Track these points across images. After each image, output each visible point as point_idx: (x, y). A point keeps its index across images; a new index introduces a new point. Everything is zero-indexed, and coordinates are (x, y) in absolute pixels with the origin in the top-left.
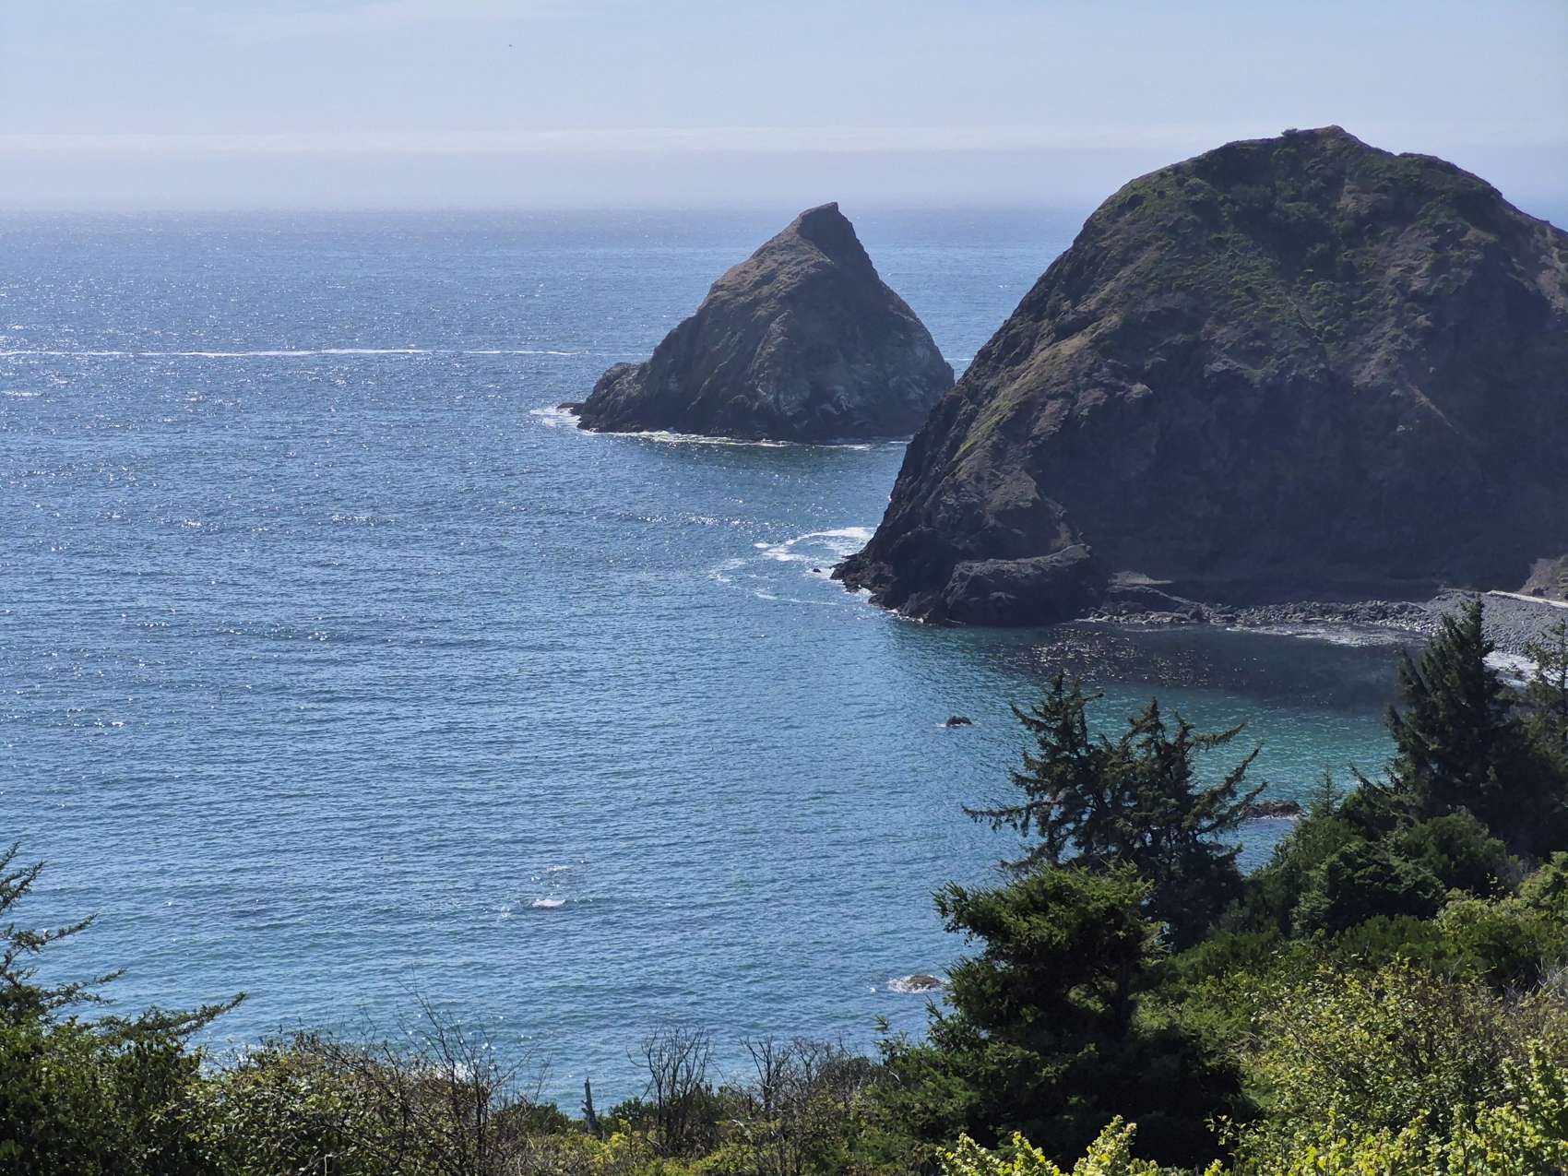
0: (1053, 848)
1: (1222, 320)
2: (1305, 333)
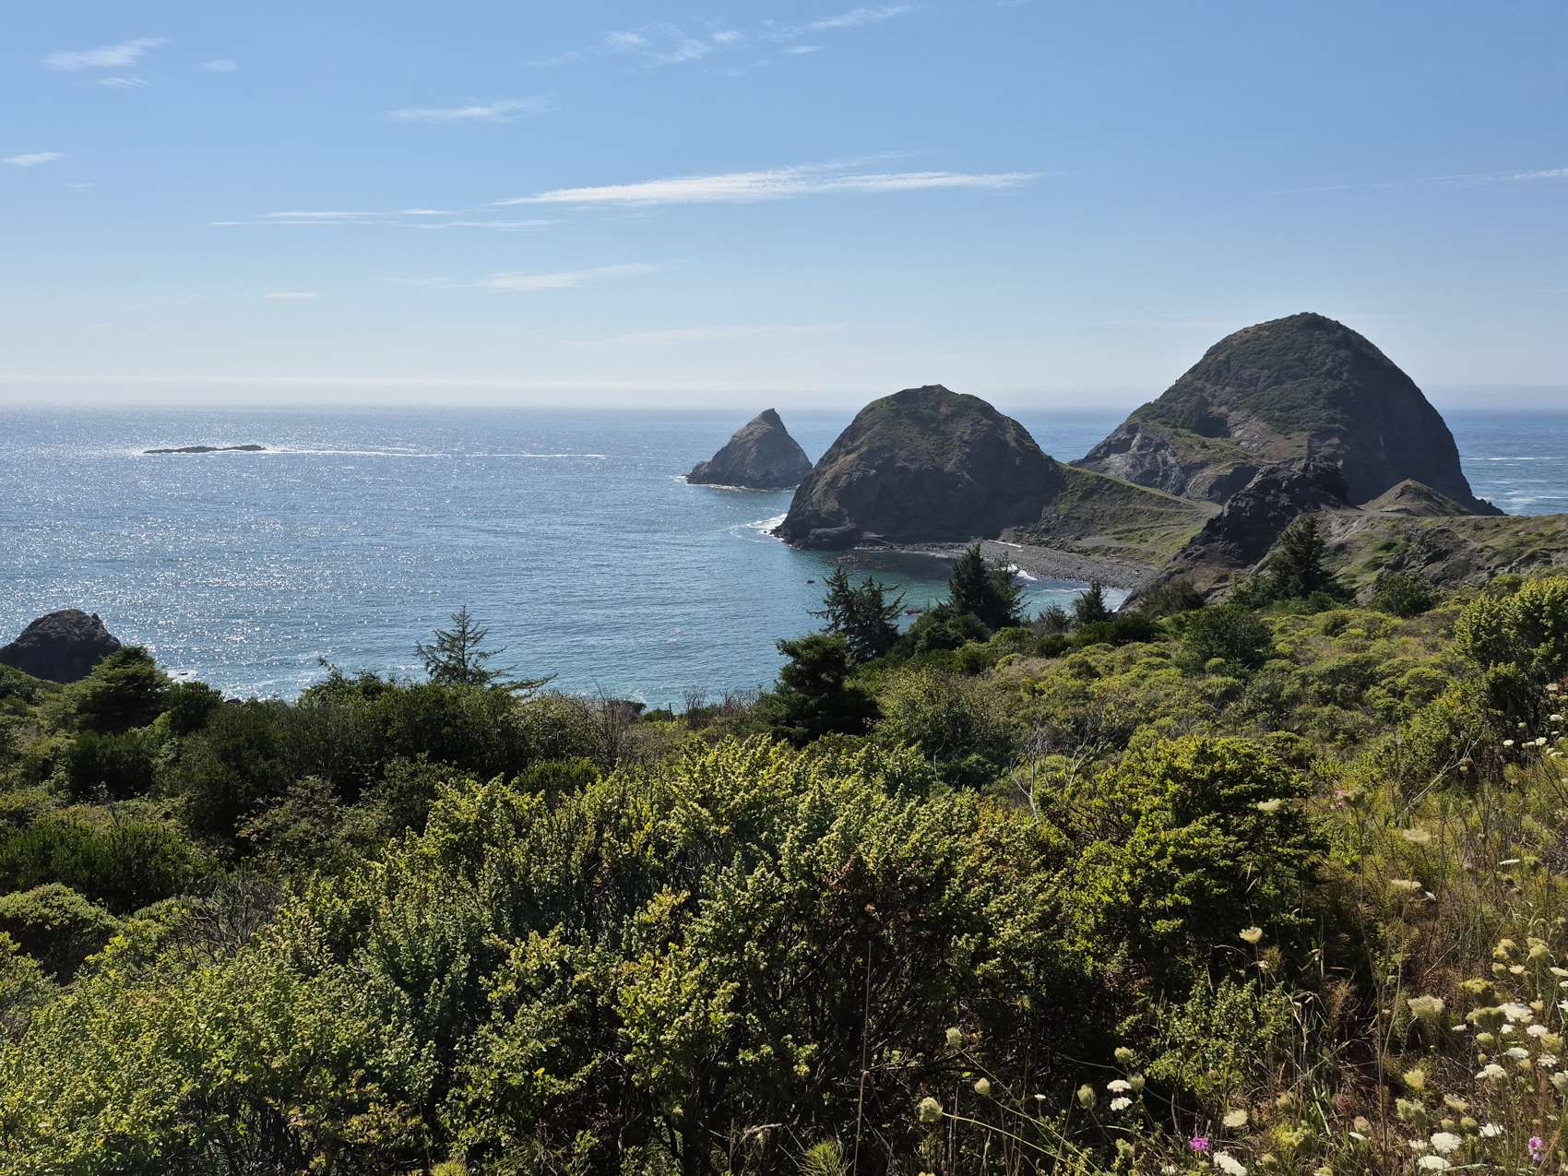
1: (901, 449)
2: (929, 454)
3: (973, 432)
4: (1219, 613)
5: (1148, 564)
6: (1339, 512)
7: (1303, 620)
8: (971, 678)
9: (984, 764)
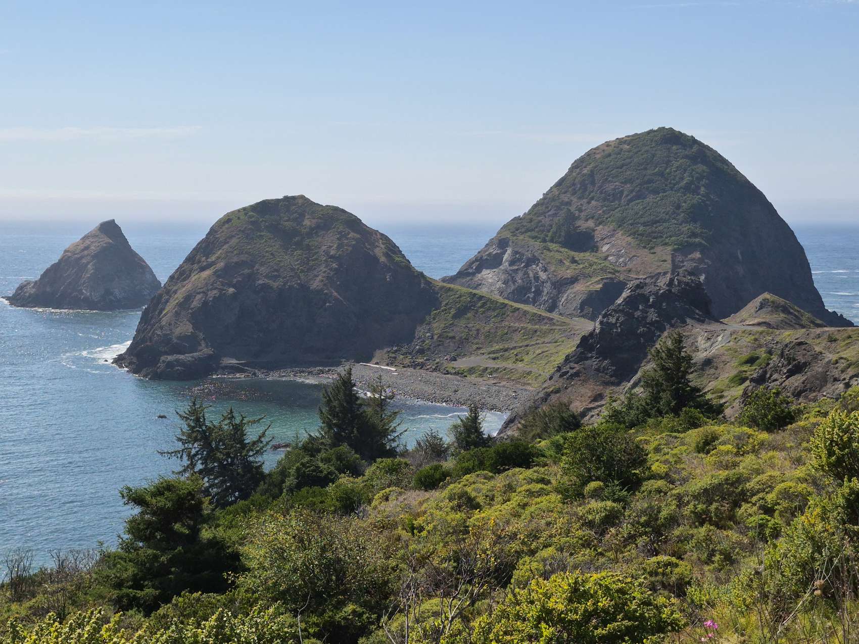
0: (192, 465)
1: (262, 265)
2: (293, 270)
3: (338, 248)
4: (595, 434)
5: (525, 384)
6: (705, 326)
7: (676, 437)
8: (345, 519)
9: (360, 615)
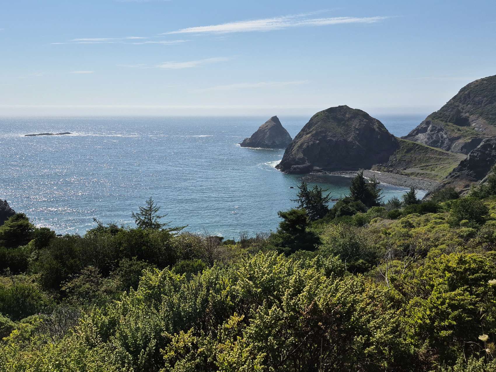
2: (341, 134)
3: (359, 125)
4: (466, 201)
5: (435, 180)
8: (359, 228)
9: (365, 264)
